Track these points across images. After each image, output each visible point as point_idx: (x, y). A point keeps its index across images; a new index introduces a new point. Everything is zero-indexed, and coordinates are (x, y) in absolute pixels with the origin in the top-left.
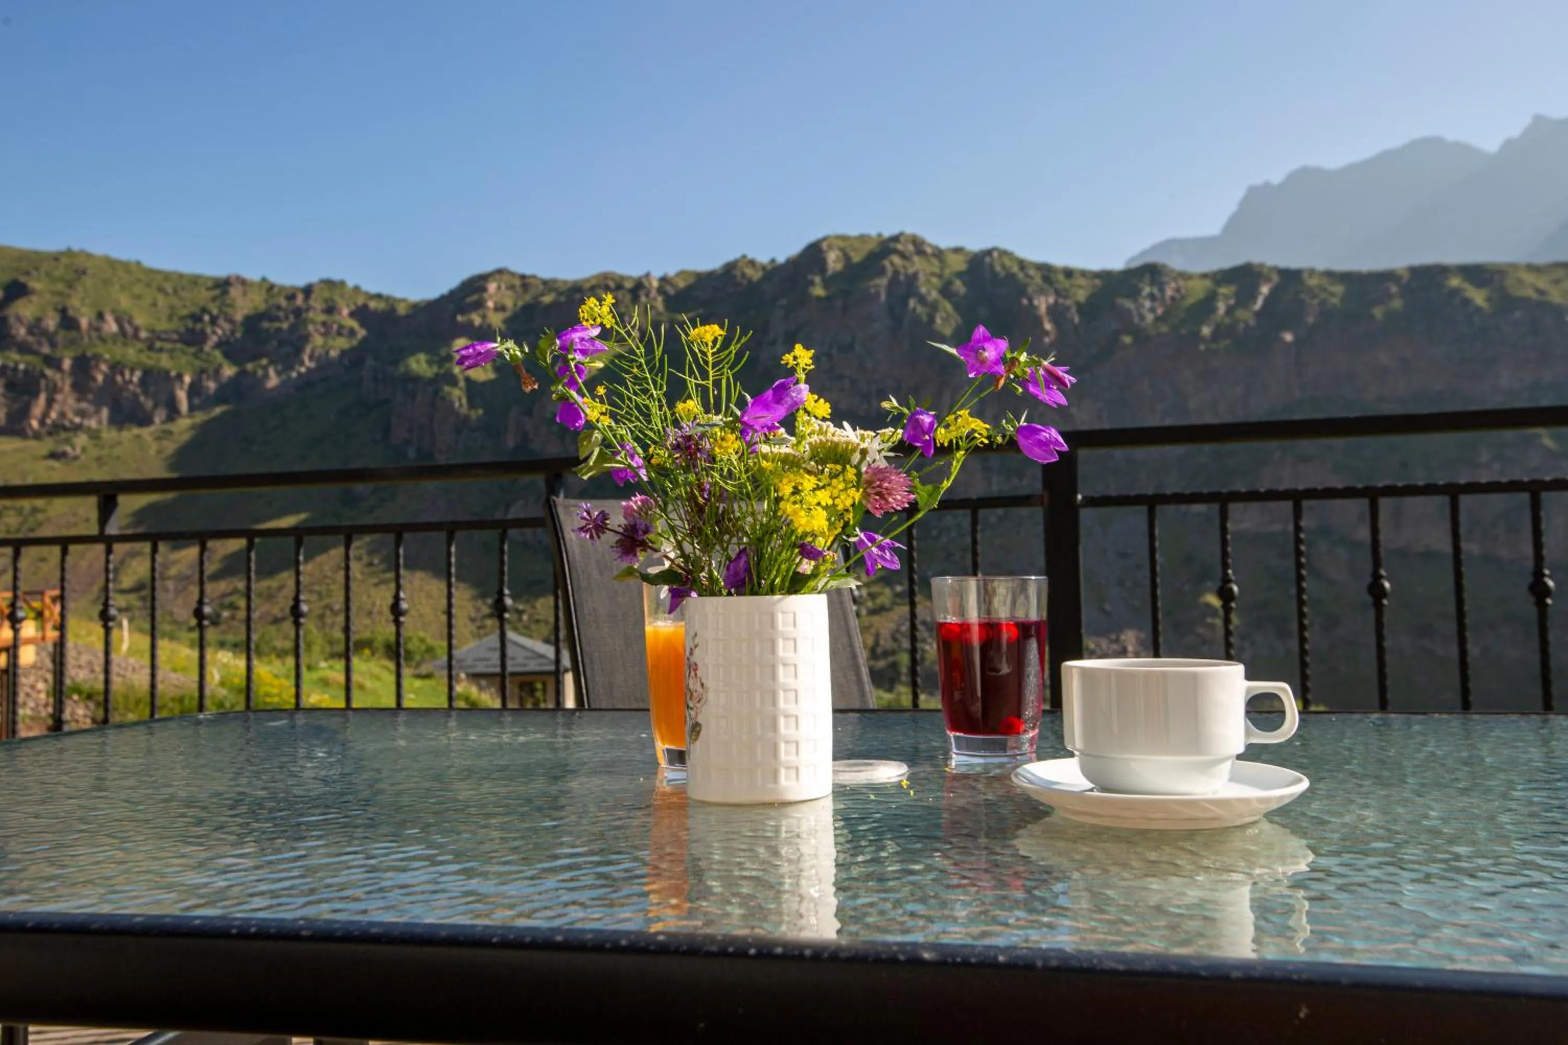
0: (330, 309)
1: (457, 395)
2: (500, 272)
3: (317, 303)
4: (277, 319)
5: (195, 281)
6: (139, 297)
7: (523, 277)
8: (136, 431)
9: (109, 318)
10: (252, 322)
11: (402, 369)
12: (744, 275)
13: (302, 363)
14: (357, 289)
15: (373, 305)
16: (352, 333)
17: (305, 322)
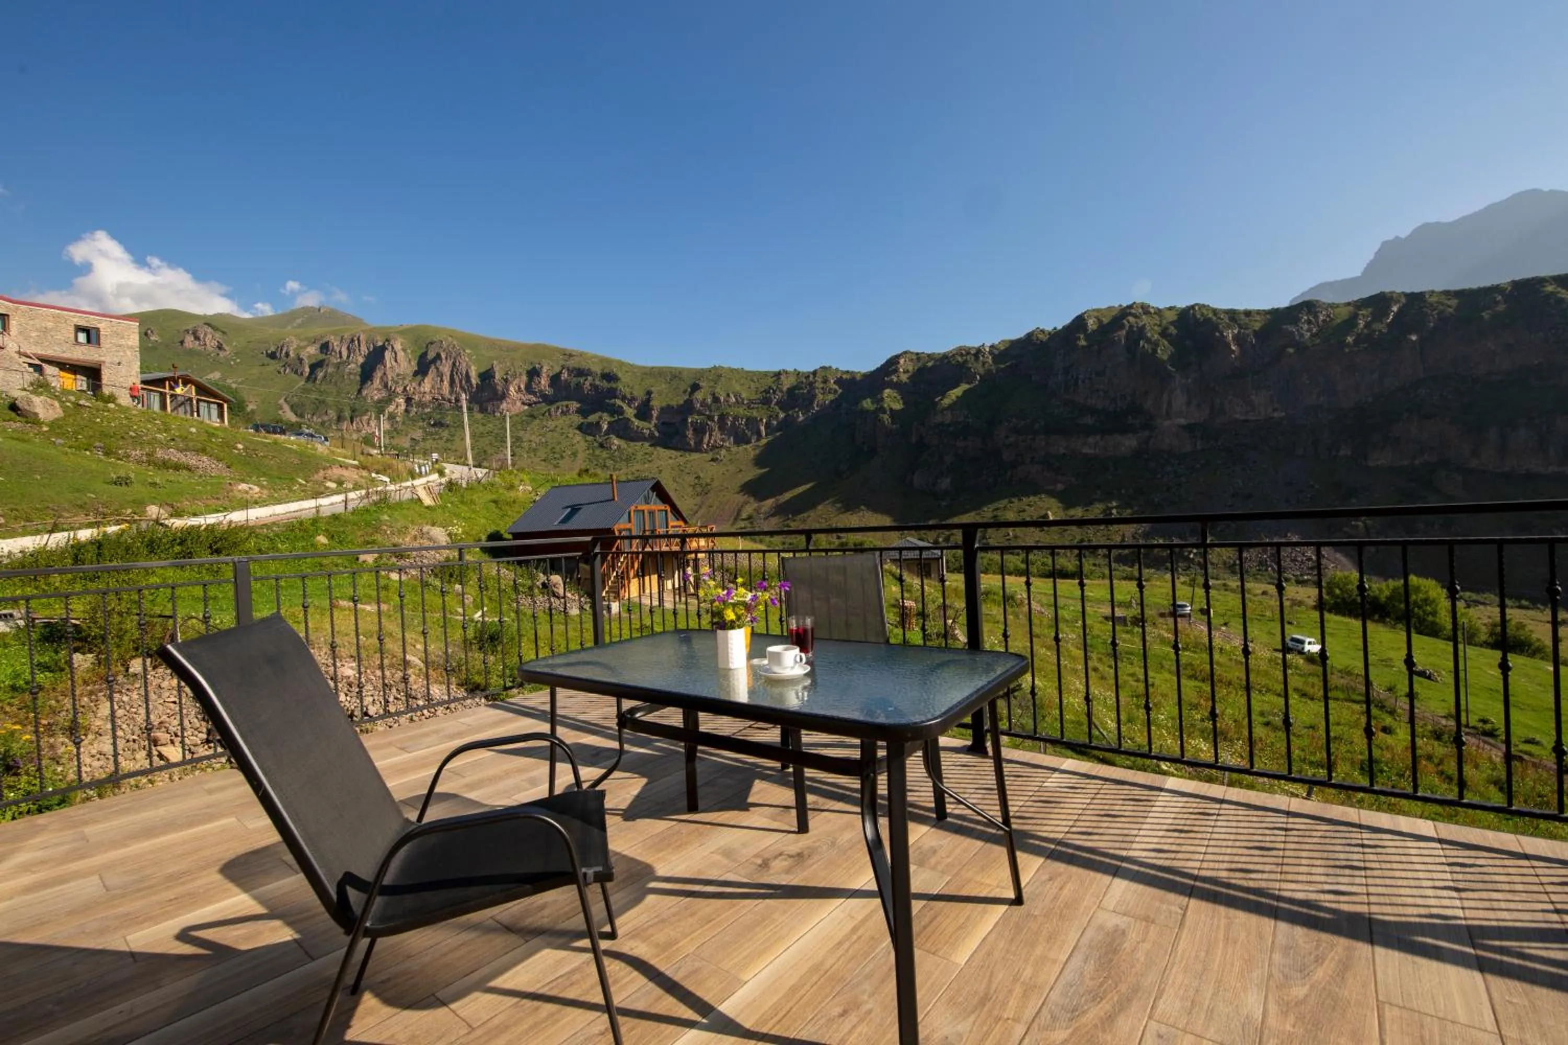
0: (825, 381)
1: (886, 417)
2: (906, 353)
3: (819, 379)
4: (802, 388)
5: (766, 374)
6: (743, 384)
7: (917, 354)
8: (745, 446)
9: (732, 396)
10: (791, 391)
11: (859, 407)
12: (1038, 339)
13: (813, 409)
14: (837, 369)
15: (844, 376)
16: (836, 391)
17: (814, 388)
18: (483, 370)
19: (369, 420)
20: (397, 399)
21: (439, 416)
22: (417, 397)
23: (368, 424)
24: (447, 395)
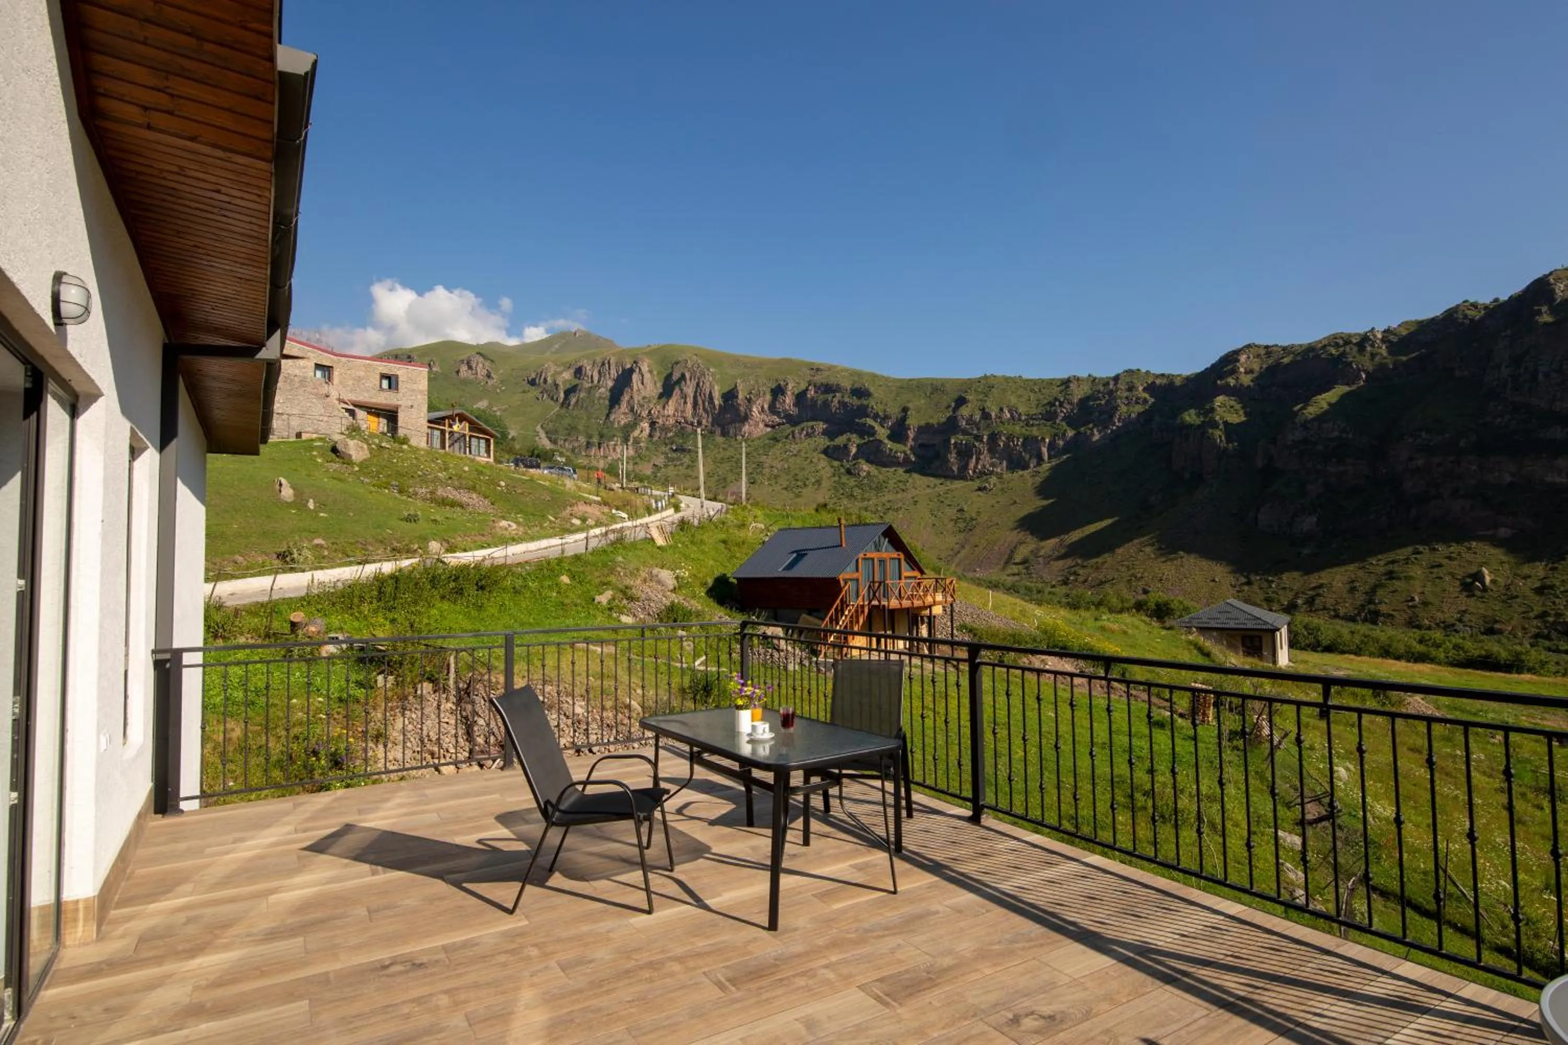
0: (1131, 389)
1: (1218, 434)
2: (1249, 346)
3: (1122, 386)
4: (1099, 399)
5: (1051, 382)
6: (1021, 396)
7: (1267, 347)
8: (1021, 473)
9: (1006, 410)
10: (1083, 402)
11: (1179, 421)
12: (1466, 316)
13: (1114, 424)
14: (1148, 372)
15: (1158, 382)
16: (1145, 401)
17: (1115, 399)
18: (726, 390)
19: (615, 445)
20: (642, 424)
21: (681, 441)
22: (660, 421)
23: (614, 450)
24: (690, 419)
